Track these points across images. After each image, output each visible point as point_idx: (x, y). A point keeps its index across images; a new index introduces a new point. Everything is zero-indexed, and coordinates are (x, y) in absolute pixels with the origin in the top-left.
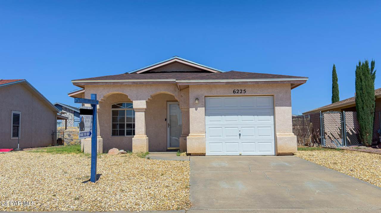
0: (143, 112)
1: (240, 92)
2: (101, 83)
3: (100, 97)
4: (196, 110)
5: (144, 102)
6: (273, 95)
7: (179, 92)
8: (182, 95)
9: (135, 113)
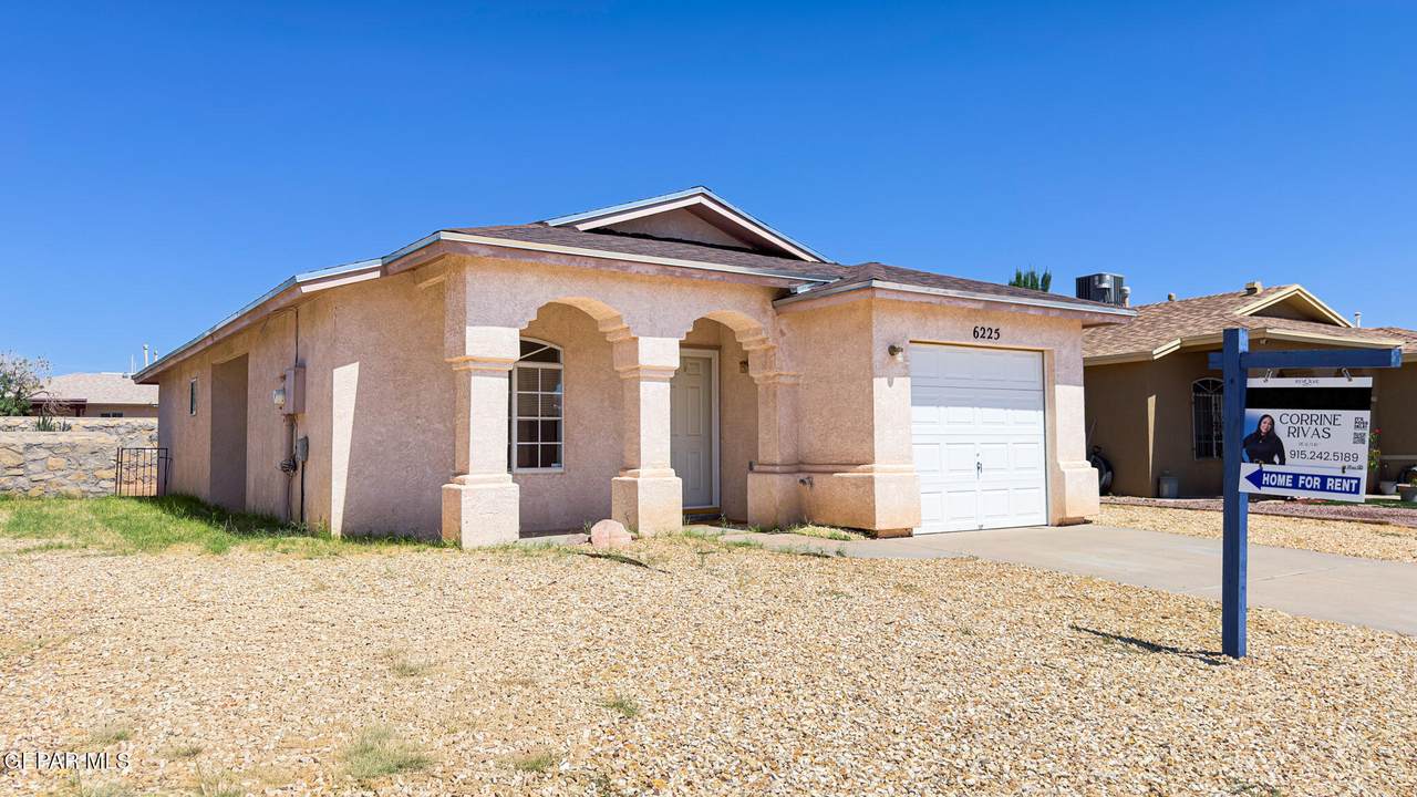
0: (664, 380)
1: (987, 334)
2: (553, 257)
3: (526, 314)
4: (890, 384)
5: (673, 345)
6: (1042, 351)
7: (773, 317)
8: (783, 327)
9: (642, 383)
